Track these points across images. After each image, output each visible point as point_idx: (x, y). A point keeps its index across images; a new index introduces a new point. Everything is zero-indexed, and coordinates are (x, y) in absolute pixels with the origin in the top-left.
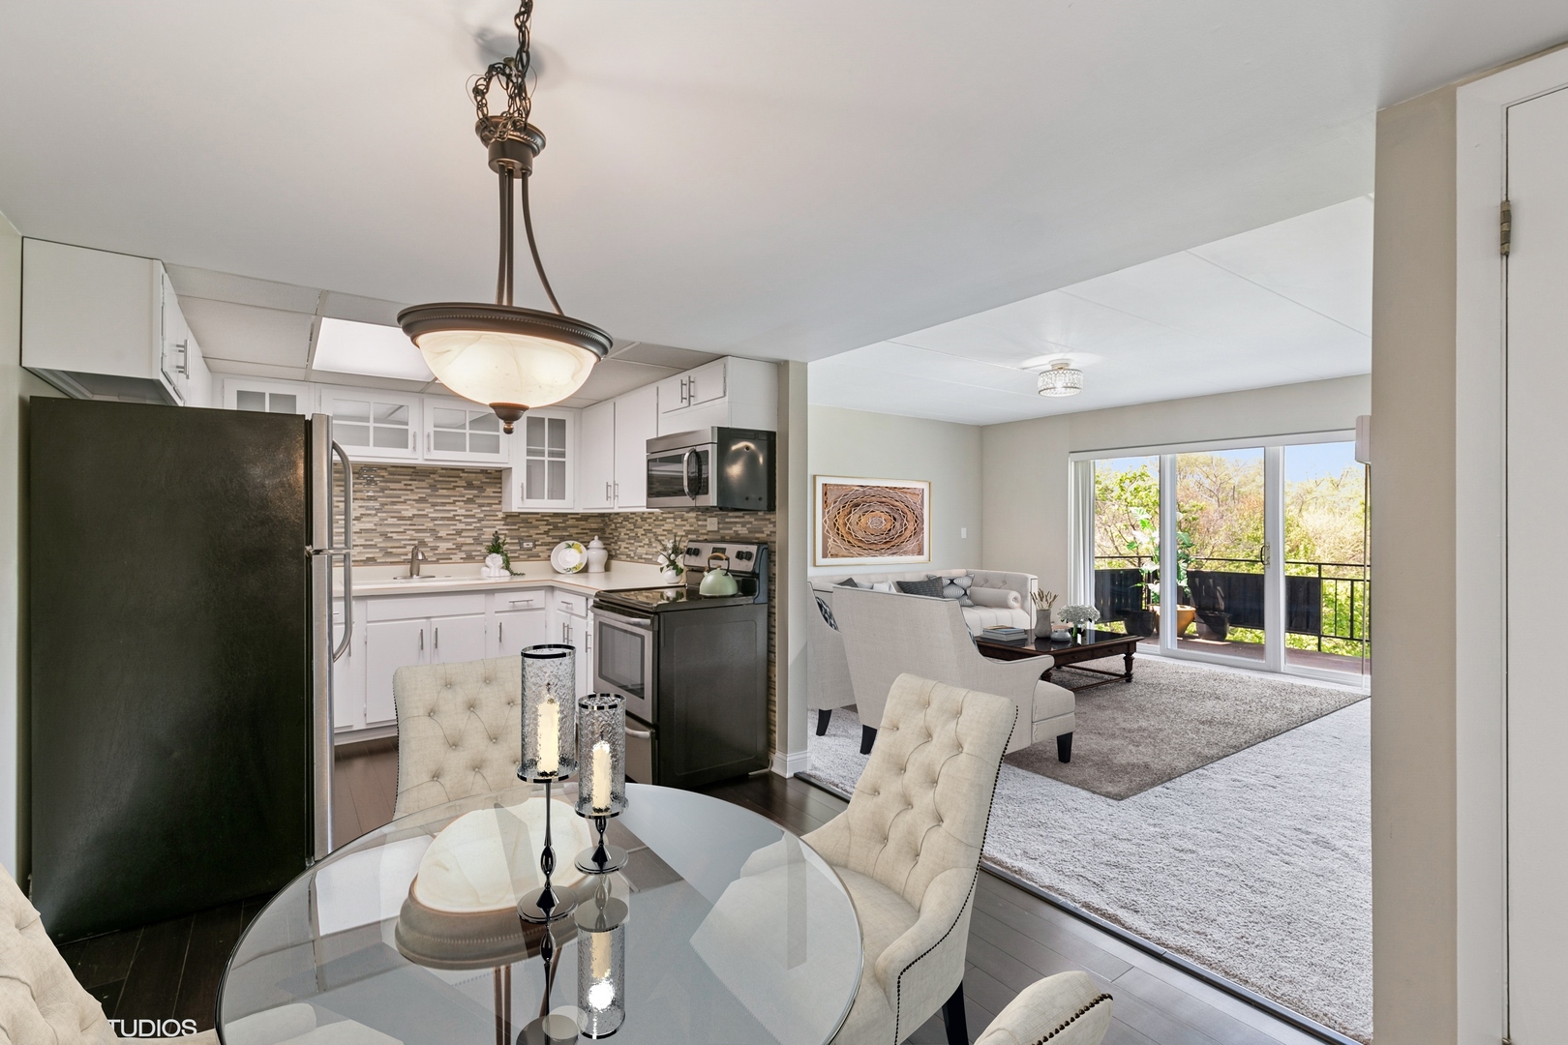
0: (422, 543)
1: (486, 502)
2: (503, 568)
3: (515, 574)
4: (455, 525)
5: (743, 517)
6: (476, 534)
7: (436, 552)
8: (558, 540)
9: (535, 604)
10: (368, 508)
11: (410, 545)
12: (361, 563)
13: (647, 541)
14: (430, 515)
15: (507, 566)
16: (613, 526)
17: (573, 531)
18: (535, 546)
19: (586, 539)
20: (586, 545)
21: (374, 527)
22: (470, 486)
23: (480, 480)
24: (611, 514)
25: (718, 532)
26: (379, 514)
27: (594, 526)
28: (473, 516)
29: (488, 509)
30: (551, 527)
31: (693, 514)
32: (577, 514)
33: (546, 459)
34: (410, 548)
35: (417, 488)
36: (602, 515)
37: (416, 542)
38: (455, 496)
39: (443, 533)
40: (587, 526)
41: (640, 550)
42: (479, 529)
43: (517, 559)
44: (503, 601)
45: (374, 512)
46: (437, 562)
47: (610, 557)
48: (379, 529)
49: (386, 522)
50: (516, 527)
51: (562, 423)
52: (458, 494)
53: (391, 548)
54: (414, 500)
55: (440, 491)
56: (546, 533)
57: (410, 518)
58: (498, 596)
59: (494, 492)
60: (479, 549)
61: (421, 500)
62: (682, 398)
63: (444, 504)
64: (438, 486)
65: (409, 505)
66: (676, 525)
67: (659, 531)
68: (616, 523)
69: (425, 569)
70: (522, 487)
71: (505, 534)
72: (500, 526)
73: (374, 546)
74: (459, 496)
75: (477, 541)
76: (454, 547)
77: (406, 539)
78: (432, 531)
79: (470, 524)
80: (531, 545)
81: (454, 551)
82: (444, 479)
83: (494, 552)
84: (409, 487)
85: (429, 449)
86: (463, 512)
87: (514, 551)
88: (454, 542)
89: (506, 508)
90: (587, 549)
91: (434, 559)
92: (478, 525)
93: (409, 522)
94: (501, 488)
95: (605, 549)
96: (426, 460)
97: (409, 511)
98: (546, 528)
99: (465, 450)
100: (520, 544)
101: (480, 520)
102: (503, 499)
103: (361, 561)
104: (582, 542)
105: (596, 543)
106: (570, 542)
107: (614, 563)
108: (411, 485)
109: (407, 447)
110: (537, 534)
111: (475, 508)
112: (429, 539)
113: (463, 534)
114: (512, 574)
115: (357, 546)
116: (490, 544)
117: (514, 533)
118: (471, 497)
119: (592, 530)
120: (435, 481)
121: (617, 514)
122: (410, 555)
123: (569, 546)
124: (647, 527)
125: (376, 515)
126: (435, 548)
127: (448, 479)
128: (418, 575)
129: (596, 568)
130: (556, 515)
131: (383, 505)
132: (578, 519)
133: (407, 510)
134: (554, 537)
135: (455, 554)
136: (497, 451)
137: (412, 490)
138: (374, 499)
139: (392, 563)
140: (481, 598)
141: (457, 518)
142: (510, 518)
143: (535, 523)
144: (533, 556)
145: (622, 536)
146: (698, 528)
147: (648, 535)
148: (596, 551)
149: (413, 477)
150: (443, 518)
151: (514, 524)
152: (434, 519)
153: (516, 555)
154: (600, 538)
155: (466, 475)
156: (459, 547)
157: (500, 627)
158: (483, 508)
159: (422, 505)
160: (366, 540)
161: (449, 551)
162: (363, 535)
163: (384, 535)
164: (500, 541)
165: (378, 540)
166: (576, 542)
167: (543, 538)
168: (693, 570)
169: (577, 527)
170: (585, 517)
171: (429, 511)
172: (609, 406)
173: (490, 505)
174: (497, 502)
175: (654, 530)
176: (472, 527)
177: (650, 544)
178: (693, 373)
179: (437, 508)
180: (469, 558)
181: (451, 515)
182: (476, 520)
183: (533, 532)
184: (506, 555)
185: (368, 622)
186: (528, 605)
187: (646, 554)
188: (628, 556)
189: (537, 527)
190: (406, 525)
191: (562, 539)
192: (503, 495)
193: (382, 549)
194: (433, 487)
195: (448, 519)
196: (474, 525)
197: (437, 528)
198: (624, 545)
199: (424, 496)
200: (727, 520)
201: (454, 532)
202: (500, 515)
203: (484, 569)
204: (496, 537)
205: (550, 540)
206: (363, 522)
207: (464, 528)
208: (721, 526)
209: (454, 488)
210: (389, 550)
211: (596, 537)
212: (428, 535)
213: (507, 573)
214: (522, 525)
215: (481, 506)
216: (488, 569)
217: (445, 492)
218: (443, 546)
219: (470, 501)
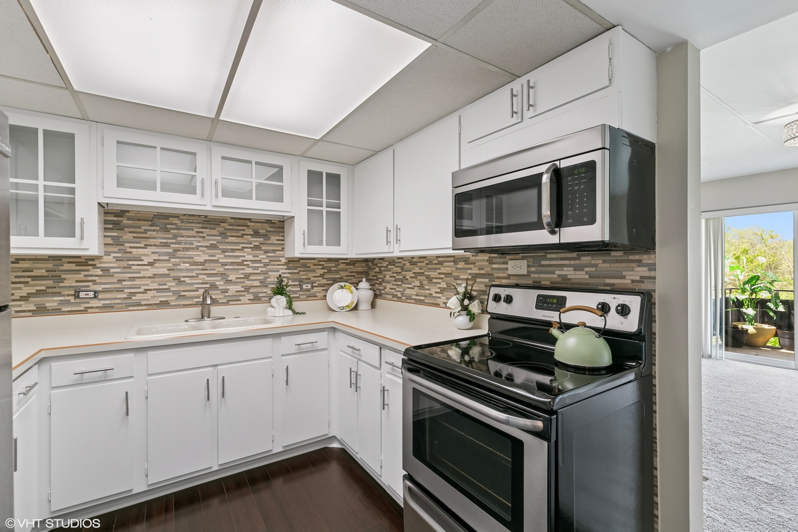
0: (214, 286)
1: (271, 248)
2: (286, 308)
3: (298, 313)
4: (244, 269)
5: (578, 258)
6: (262, 278)
7: (227, 294)
8: (331, 282)
9: (319, 346)
10: (160, 254)
11: (202, 288)
12: (155, 307)
13: (417, 283)
14: (221, 261)
15: (290, 307)
16: (377, 269)
17: (344, 274)
18: (313, 287)
19: (354, 280)
20: (356, 285)
21: (167, 272)
22: (256, 234)
23: (266, 229)
24: (374, 259)
25: (528, 275)
26: (172, 260)
27: (360, 269)
28: (260, 262)
29: (272, 255)
30: (326, 271)
31: (485, 257)
32: (347, 259)
33: (324, 209)
34: (201, 291)
35: (208, 235)
36: (366, 260)
37: (208, 286)
38: (244, 243)
39: (232, 277)
40: (355, 269)
41: (408, 291)
42: (265, 273)
43: (298, 299)
44: (289, 343)
45: (167, 258)
46: (227, 303)
47: (376, 296)
48: (172, 274)
49: (178, 267)
50: (297, 271)
51: (338, 177)
52: (246, 241)
53: (184, 291)
54: (206, 247)
55: (230, 238)
56: (322, 276)
57: (202, 264)
58: (284, 339)
59: (278, 240)
60: (264, 290)
61: (213, 247)
62: (513, 112)
63: (233, 250)
64: (228, 234)
65: (201, 251)
66: (457, 269)
67: (433, 274)
68: (380, 267)
69: (215, 310)
70: (304, 234)
71: (287, 278)
72: (283, 271)
73: (168, 290)
74: (247, 243)
75: (263, 284)
76: (243, 289)
77: (197, 282)
78: (223, 275)
79: (256, 268)
80: (309, 286)
81: (243, 293)
82: (234, 227)
83: (278, 294)
84: (200, 235)
85: (217, 196)
86: (250, 257)
87: (295, 292)
88: (243, 285)
89: (288, 254)
90: (357, 289)
91: (225, 301)
92: (264, 269)
93: (201, 267)
94: (283, 236)
95: (370, 289)
96: (215, 206)
97: (201, 257)
98: (322, 271)
99: (251, 199)
100: (301, 286)
101: (266, 265)
102: (285, 246)
103: (154, 304)
104: (350, 283)
105: (364, 284)
106: (343, 284)
107: (379, 301)
108: (202, 232)
109: (195, 194)
110: (314, 277)
111: (261, 254)
112: (220, 283)
113: (251, 278)
114: (295, 313)
115: (150, 290)
116: (274, 286)
117: (295, 276)
118: (258, 244)
119: (358, 273)
120: (225, 229)
121: (382, 259)
122: (202, 297)
123: (342, 287)
124: (417, 270)
125: (169, 260)
126: (226, 291)
127: (236, 228)
128: (209, 317)
129: (364, 306)
130: (330, 260)
131: (176, 251)
132: (347, 264)
133: (199, 256)
134: (328, 279)
135: (244, 296)
136: (281, 200)
137: (204, 237)
138: (166, 245)
139: (185, 306)
140: (269, 341)
141: (245, 263)
142: (293, 262)
143: (313, 267)
144: (312, 297)
145: (388, 278)
146: (491, 272)
147: (419, 278)
148: (364, 291)
149: (205, 226)
150: (232, 264)
151: (296, 268)
152: (224, 264)
153: (297, 295)
154: (367, 280)
155: (253, 224)
156: (247, 289)
157: (287, 369)
158: (268, 254)
159: (213, 251)
160: (159, 285)
161: (238, 294)
162: (156, 279)
163: (177, 279)
164: (284, 283)
165: (171, 284)
166: (347, 284)
167: (319, 281)
168: (497, 318)
169: (347, 270)
170: (353, 262)
171: (220, 256)
172: (389, 152)
173: (274, 251)
174: (280, 249)
175: (426, 273)
176: (259, 272)
177: (421, 286)
178: (532, 76)
179: (227, 254)
180: (256, 299)
181: (239, 260)
182: (262, 265)
183: (311, 275)
184: (289, 297)
185: (149, 375)
186: (312, 347)
187: (417, 295)
188: (394, 296)
189: (314, 271)
190: (199, 270)
191: (335, 281)
192: (285, 242)
193: (174, 293)
194: (223, 234)
195: (238, 264)
196: (260, 269)
197: (227, 273)
198: (389, 286)
199: (215, 242)
200: (543, 263)
201: (243, 276)
202: (283, 260)
203: (270, 309)
204: (280, 279)
205: (324, 281)
206: (156, 268)
207: (252, 272)
208: (533, 269)
209: (242, 236)
210: (183, 294)
211: (364, 279)
212: (219, 278)
213: (290, 312)
214: (302, 269)
215: (266, 252)
216: (273, 310)
217: (234, 239)
218: (233, 289)
219: (257, 248)
